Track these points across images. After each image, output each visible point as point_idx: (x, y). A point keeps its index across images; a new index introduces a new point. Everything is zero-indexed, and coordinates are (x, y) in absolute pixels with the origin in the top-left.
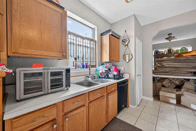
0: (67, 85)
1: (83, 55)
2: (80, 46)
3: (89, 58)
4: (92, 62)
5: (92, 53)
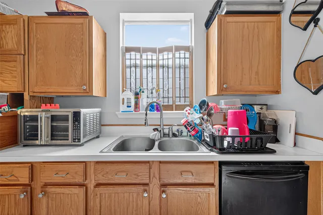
0: (74, 138)
1: (158, 85)
2: (150, 69)
3: (171, 90)
4: (180, 97)
5: (179, 79)
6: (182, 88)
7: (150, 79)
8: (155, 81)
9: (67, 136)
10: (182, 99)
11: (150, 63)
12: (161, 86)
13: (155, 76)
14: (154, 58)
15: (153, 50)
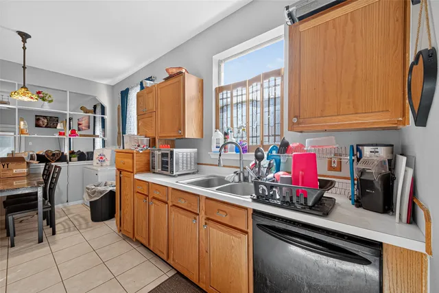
1: (248, 123)
2: (240, 106)
3: (259, 128)
4: (269, 136)
5: (267, 113)
6: (272, 124)
7: (240, 117)
8: (244, 118)
9: (167, 168)
10: (272, 138)
11: (240, 99)
12: (251, 125)
13: (244, 114)
14: (244, 92)
15: (243, 84)
